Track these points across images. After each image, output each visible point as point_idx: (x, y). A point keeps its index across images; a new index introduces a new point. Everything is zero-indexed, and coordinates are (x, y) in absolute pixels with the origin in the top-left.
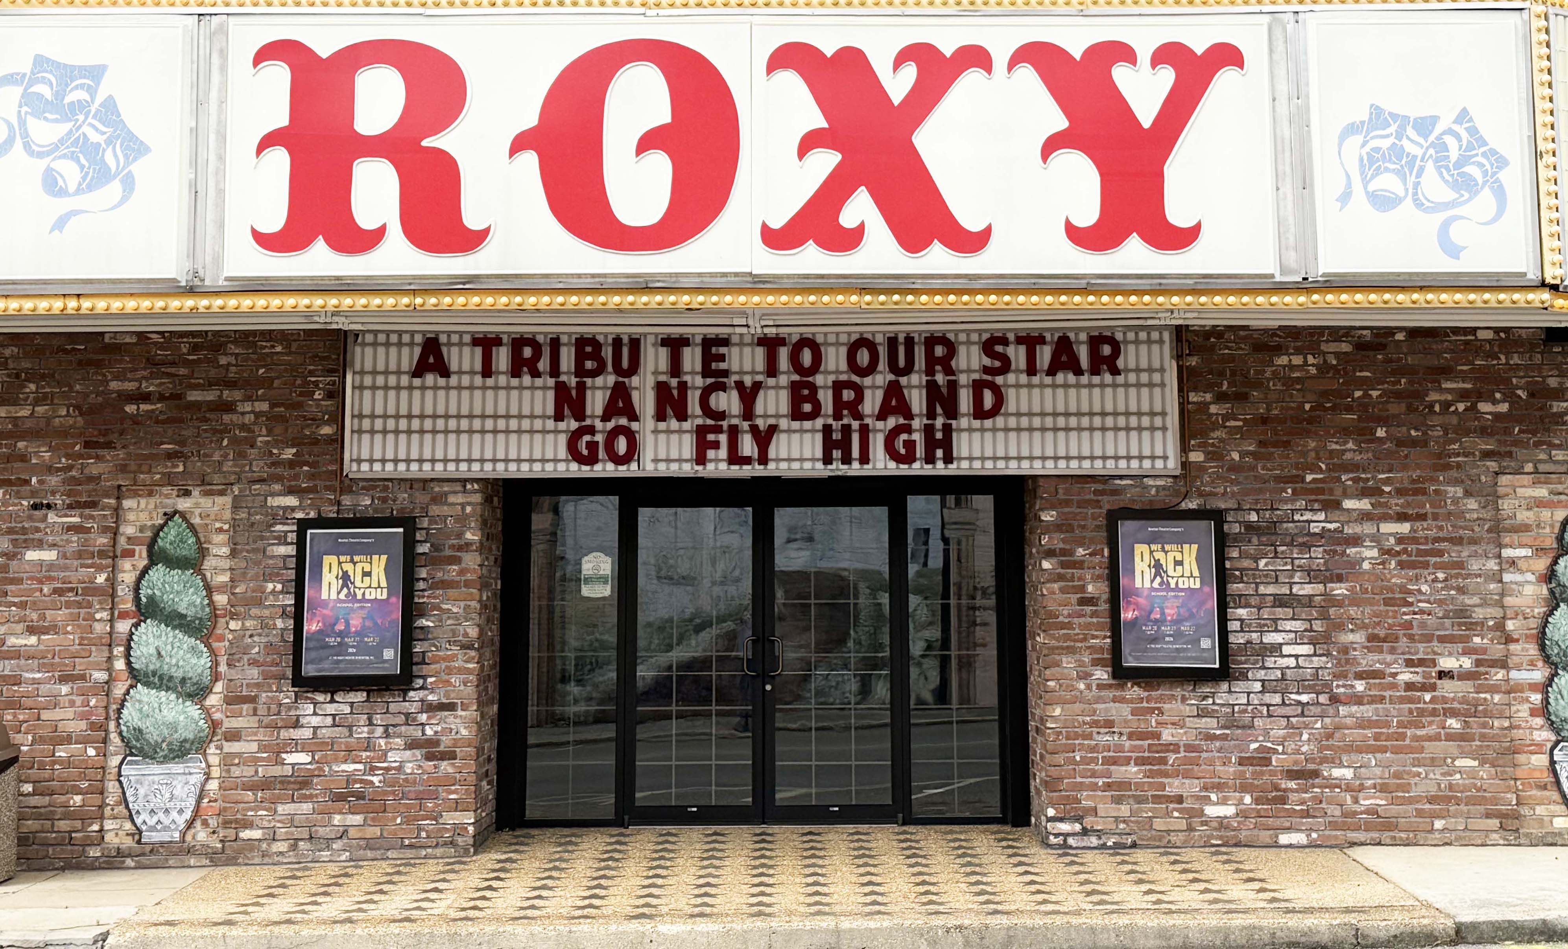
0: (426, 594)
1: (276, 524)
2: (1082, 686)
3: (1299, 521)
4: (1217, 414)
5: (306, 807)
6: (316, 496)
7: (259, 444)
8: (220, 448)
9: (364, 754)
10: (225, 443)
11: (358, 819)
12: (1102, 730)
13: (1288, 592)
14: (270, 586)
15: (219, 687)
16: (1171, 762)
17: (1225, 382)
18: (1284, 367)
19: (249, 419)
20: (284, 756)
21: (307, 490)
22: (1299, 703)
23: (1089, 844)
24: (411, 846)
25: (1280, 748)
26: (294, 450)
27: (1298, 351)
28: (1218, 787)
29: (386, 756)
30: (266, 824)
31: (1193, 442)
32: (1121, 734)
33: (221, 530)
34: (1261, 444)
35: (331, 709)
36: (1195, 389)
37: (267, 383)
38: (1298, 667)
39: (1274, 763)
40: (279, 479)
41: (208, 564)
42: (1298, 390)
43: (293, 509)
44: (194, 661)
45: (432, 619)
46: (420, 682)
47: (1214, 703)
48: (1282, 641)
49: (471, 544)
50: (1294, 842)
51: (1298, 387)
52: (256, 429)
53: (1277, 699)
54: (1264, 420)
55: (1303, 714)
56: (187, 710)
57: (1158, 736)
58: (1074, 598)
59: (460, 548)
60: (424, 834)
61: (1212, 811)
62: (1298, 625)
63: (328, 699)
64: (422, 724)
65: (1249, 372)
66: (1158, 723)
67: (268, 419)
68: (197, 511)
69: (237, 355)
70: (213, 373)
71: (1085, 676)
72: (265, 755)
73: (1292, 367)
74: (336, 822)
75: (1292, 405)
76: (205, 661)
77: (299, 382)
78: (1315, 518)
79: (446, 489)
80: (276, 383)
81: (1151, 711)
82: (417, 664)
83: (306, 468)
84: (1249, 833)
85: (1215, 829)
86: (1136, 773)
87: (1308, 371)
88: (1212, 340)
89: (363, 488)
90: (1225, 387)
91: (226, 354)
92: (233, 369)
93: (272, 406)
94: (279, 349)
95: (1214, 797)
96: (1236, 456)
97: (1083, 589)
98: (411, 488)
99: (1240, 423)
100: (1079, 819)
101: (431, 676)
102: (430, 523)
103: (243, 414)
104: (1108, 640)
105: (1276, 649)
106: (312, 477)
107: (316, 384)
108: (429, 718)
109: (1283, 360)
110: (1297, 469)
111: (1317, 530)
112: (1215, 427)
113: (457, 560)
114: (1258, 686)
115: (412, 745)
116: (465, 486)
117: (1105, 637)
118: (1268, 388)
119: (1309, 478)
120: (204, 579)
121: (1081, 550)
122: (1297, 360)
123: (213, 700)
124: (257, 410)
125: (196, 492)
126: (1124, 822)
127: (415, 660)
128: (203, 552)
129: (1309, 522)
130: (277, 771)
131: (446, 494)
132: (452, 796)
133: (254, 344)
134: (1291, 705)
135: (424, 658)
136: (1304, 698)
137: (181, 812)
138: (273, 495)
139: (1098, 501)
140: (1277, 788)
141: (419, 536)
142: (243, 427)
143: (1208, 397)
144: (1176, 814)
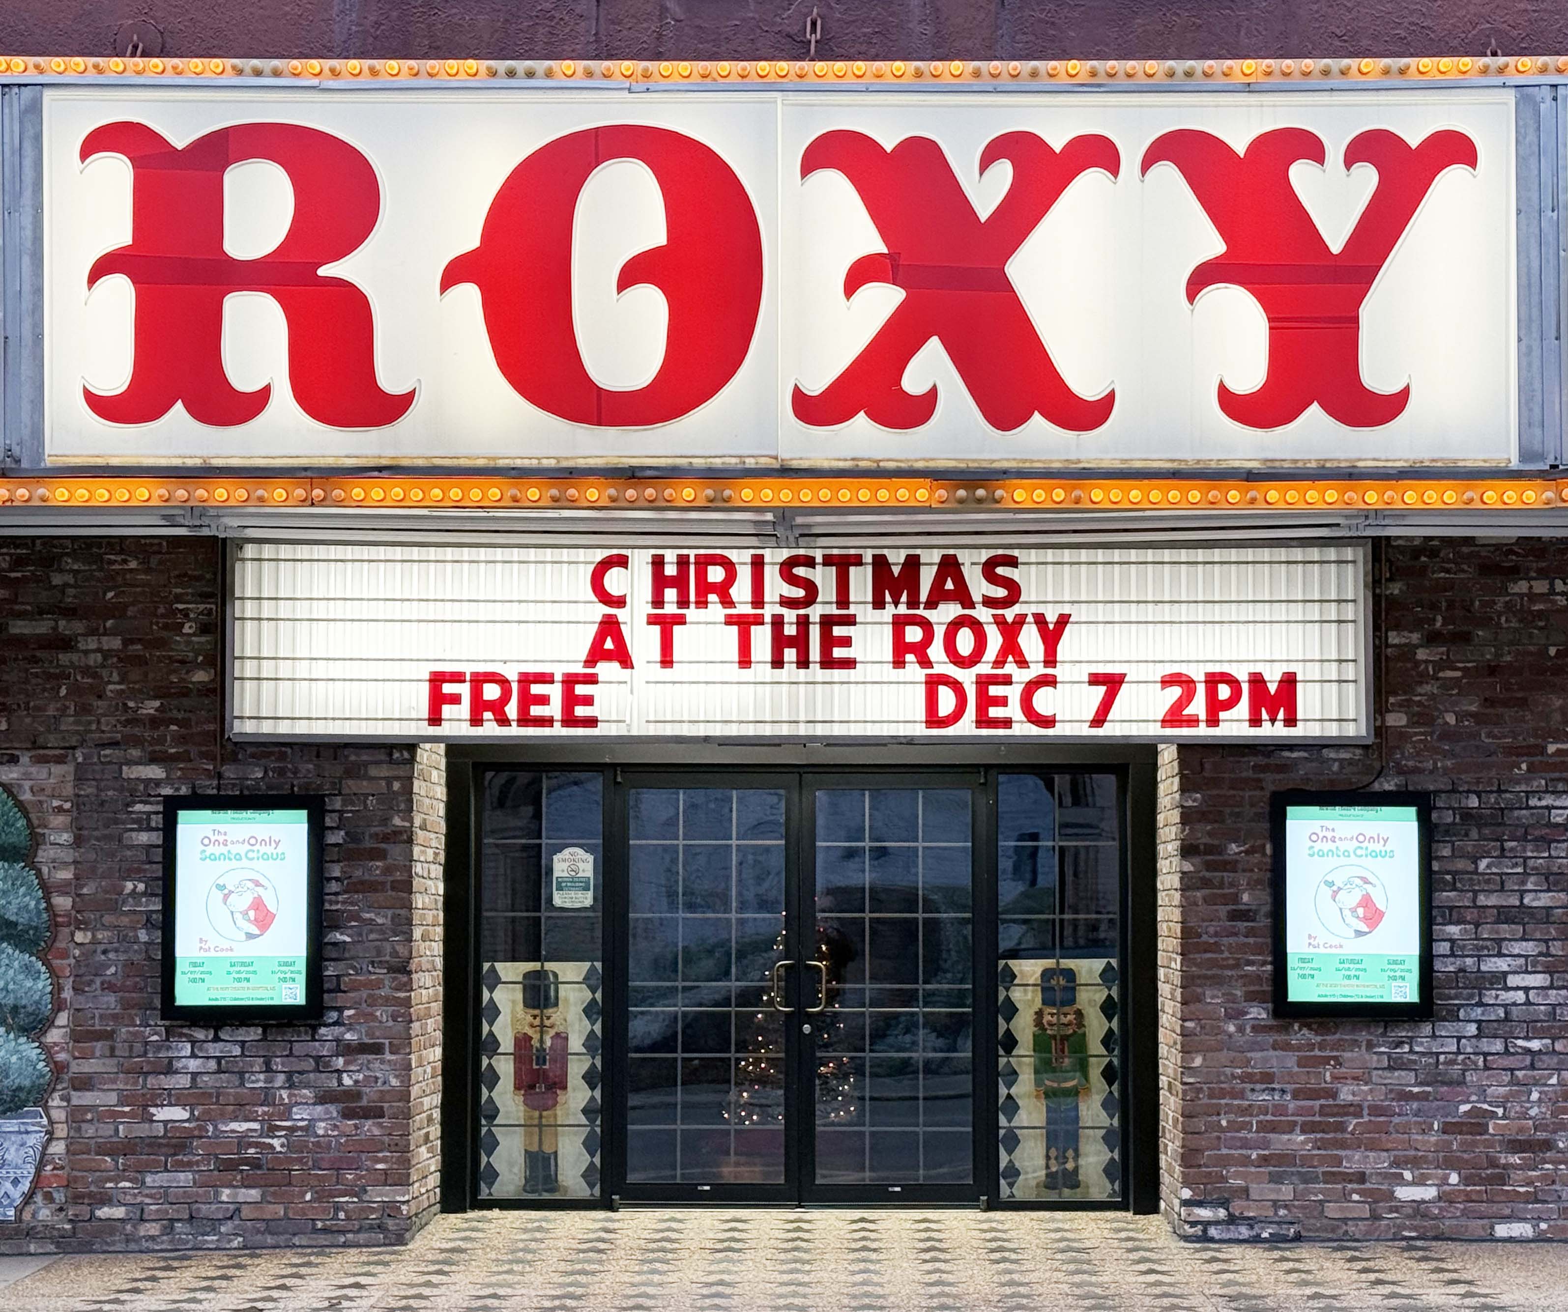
0: (340, 898)
1: (135, 803)
2: (1232, 1028)
3: (1536, 808)
4: (1427, 662)
5: (185, 1178)
6: (189, 765)
7: (109, 694)
8: (57, 697)
9: (260, 1110)
10: (63, 691)
11: (254, 1194)
12: (1258, 1087)
13: (1518, 903)
14: (129, 886)
15: (63, 1019)
16: (1350, 1128)
17: (1439, 618)
18: (1521, 596)
19: (95, 659)
20: (153, 1110)
21: (175, 758)
22: (1528, 1051)
23: (1236, 1236)
24: (325, 1230)
25: (1500, 1111)
26: (157, 703)
27: (1543, 574)
28: (1415, 1163)
29: (290, 1113)
30: (129, 1199)
31: (1392, 700)
32: (1283, 1091)
33: (60, 810)
34: (1489, 702)
35: (214, 1049)
36: (1397, 627)
37: (117, 611)
38: (1528, 1003)
39: (1491, 1131)
40: (137, 742)
41: (44, 855)
42: (1541, 629)
43: (158, 783)
44: (29, 984)
45: (349, 931)
46: (334, 1015)
47: (1411, 1051)
48: (1505, 968)
49: (401, 833)
50: (1515, 1234)
51: (1541, 624)
52: (105, 673)
53: (1498, 1046)
54: (1493, 670)
55: (1533, 1067)
56: (21, 1048)
57: (1334, 1095)
58: (1223, 910)
59: (386, 838)
60: (342, 1215)
61: (1404, 1193)
62: (1530, 948)
63: (211, 1037)
64: (338, 1071)
65: (1472, 603)
66: (1335, 1078)
67: (120, 660)
68: (27, 785)
69: (76, 572)
70: (44, 596)
71: (1236, 1015)
72: (127, 1109)
73: (1532, 597)
74: (224, 1198)
75: (1531, 648)
76: (43, 984)
77: (161, 610)
78: (1558, 803)
79: (364, 758)
80: (131, 612)
81: (1326, 1060)
82: (330, 991)
83: (174, 728)
84: (1454, 1222)
85: (1408, 1217)
86: (1304, 1143)
87: (1554, 602)
88: (1423, 559)
89: (253, 756)
90: (1438, 624)
91: (61, 571)
92: (71, 591)
93: (126, 642)
94: (133, 565)
95: (1408, 1175)
96: (1451, 719)
97: (1235, 898)
98: (318, 756)
99: (1458, 674)
100: (1224, 1203)
101: (349, 1008)
102: (344, 804)
103: (86, 652)
104: (1269, 967)
105: (1499, 979)
106: (181, 739)
107: (186, 614)
108: (346, 1063)
109: (1522, 587)
110: (1536, 736)
111: (1559, 820)
112: (1424, 678)
113: (381, 855)
114: (1472, 1029)
115: (324, 1098)
116: (391, 755)
117: (1264, 963)
118: (1498, 624)
119: (1551, 748)
120: (39, 874)
121: (1233, 846)
122: (1541, 587)
123: (54, 1036)
124: (106, 647)
125: (25, 759)
126: (1286, 1207)
127: (326, 986)
128: (36, 840)
129: (1549, 808)
130: (142, 1130)
131: (366, 764)
132: (380, 1166)
133: (99, 559)
134: (1517, 1053)
135: (339, 985)
136: (1535, 1045)
137: (16, 1182)
138: (130, 763)
139: (1259, 780)
140: (1493, 1163)
141: (328, 822)
142: (87, 671)
143: (1415, 637)
144: (1355, 1197)
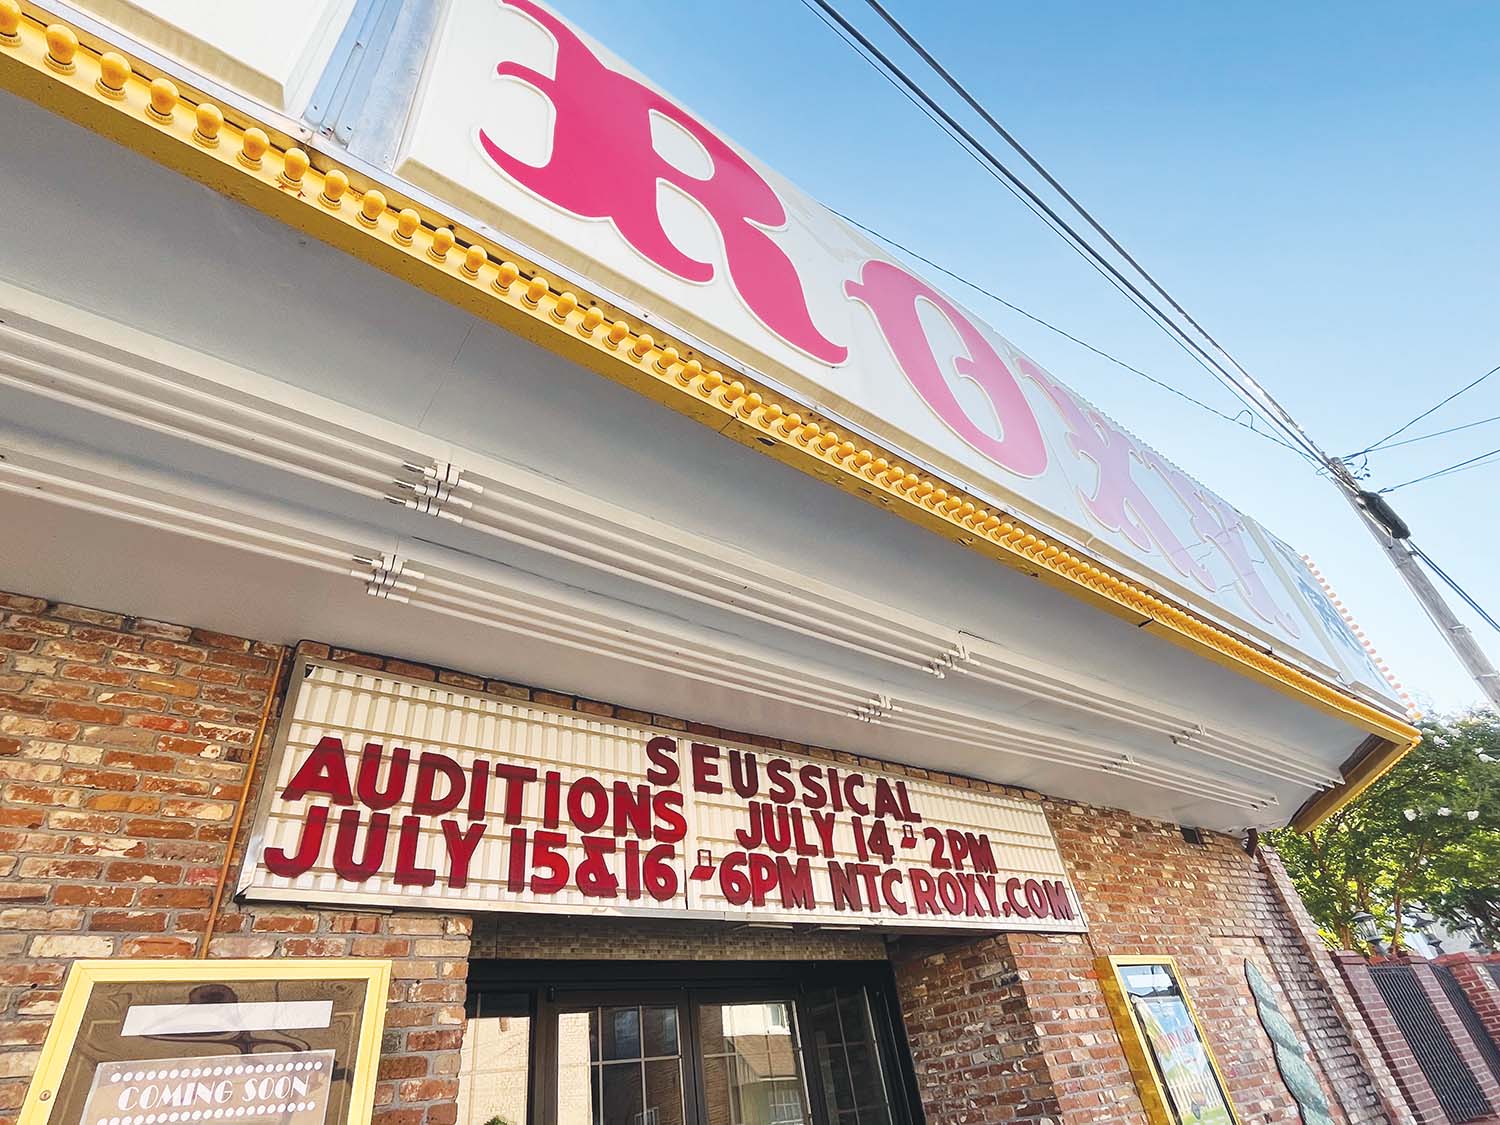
1: (35, 998)
4: (1082, 880)
6: (157, 936)
7: (53, 823)
19: (48, 773)
21: (135, 925)
26: (133, 843)
27: (1099, 833)
34: (1111, 908)
37: (109, 717)
40: (77, 897)
51: (1109, 862)
52: (57, 794)
54: (1104, 888)
65: (1083, 847)
67: (91, 778)
69: (61, 662)
77: (178, 725)
80: (130, 720)
83: (148, 879)
89: (262, 925)
90: (1077, 858)
92: (43, 682)
93: (109, 758)
94: (154, 668)
103: (35, 763)
106: (155, 897)
107: (211, 735)
113: (420, 1068)
116: (444, 925)
118: (1097, 861)
122: (1101, 840)
124: (73, 759)
131: (412, 941)
142: (26, 788)
